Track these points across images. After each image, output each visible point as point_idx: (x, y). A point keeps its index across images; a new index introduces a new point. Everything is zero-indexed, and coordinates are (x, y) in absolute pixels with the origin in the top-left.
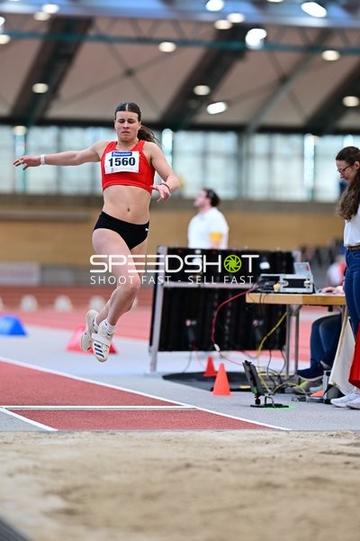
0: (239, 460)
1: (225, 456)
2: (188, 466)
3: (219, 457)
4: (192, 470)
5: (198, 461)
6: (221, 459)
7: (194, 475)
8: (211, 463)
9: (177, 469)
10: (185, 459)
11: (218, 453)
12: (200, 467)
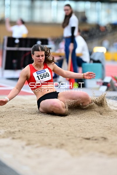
0: (30, 105)
1: (26, 104)
2: (13, 107)
3: (23, 104)
4: (14, 108)
5: (16, 105)
6: (24, 105)
7: (15, 110)
8: (21, 106)
9: (10, 108)
10: (12, 105)
11: (23, 103)
12: (17, 107)
